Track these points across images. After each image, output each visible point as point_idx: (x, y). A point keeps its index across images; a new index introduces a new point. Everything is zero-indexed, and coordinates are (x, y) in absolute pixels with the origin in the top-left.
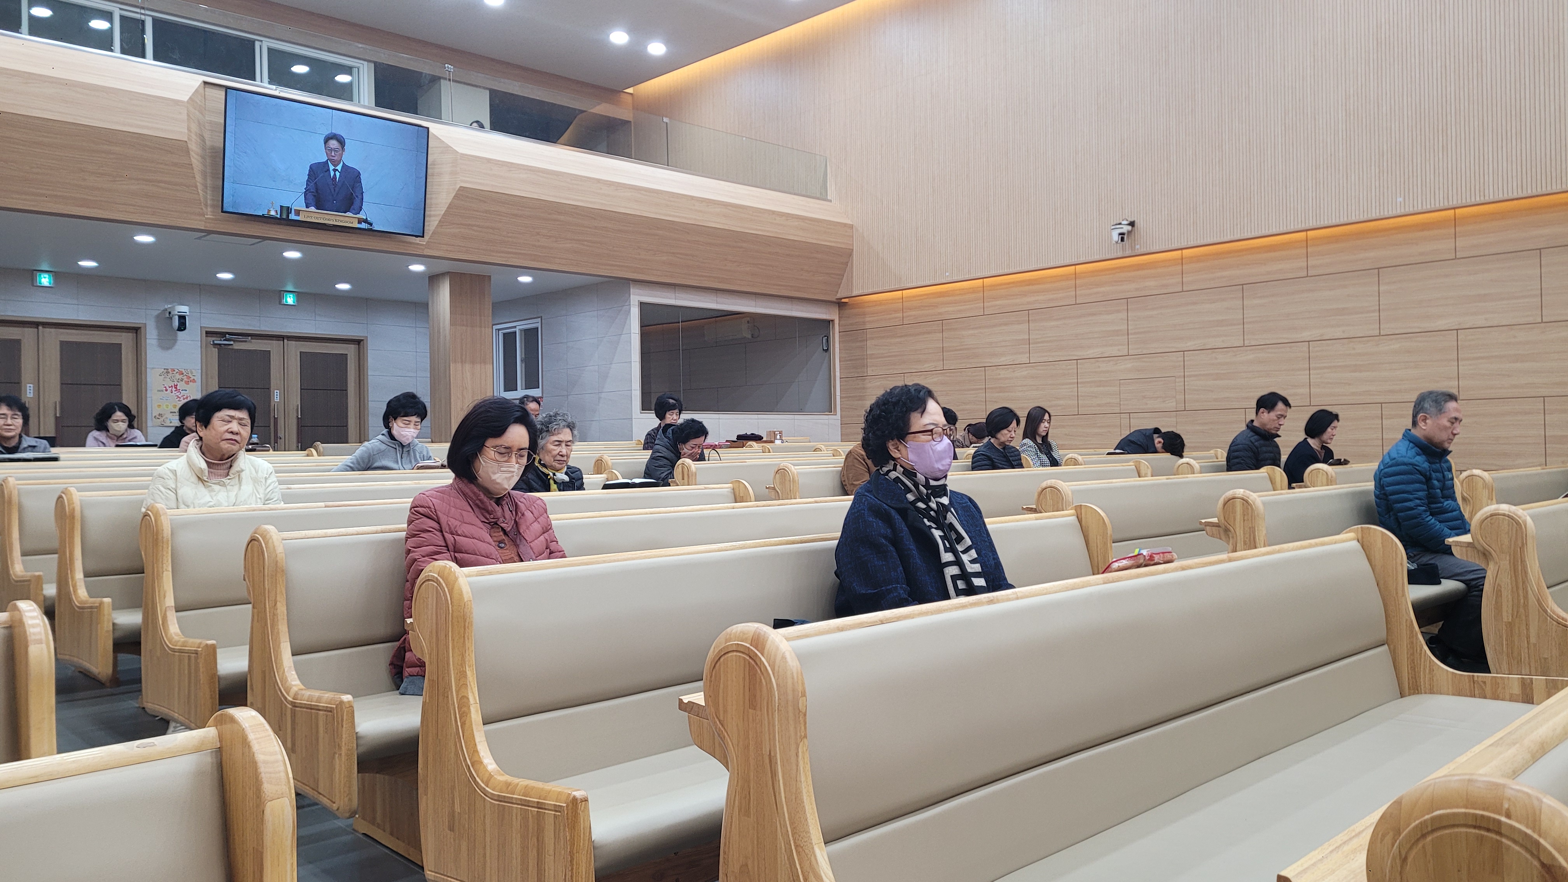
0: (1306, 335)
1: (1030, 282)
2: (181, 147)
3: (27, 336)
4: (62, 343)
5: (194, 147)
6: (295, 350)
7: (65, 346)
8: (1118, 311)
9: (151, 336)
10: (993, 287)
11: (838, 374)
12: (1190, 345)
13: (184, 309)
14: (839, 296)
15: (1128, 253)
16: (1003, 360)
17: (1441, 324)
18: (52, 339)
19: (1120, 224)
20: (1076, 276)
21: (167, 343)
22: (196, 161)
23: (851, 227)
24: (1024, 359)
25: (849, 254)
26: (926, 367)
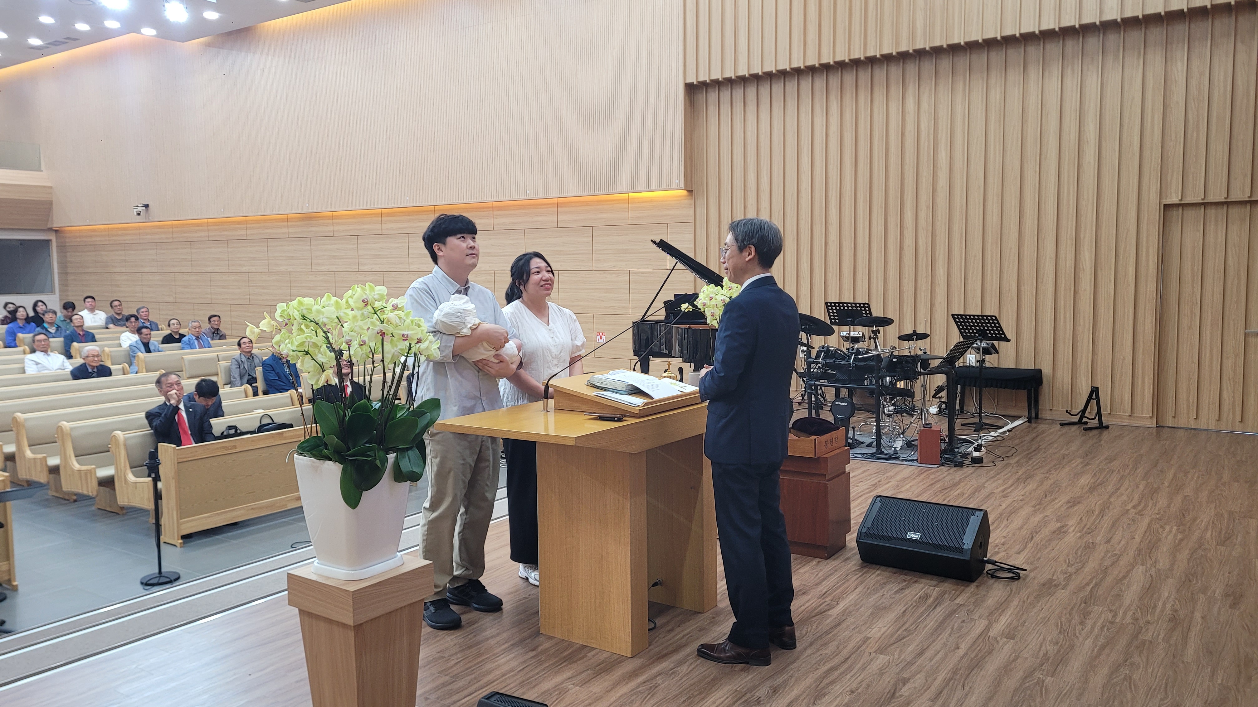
1: (125, 229)
8: (153, 249)
10: (113, 229)
12: (176, 269)
14: (49, 226)
15: (147, 220)
16: (118, 270)
17: (244, 269)
19: (138, 206)
20: (139, 228)
23: (51, 187)
24: (123, 270)
25: (50, 203)
26: (90, 270)
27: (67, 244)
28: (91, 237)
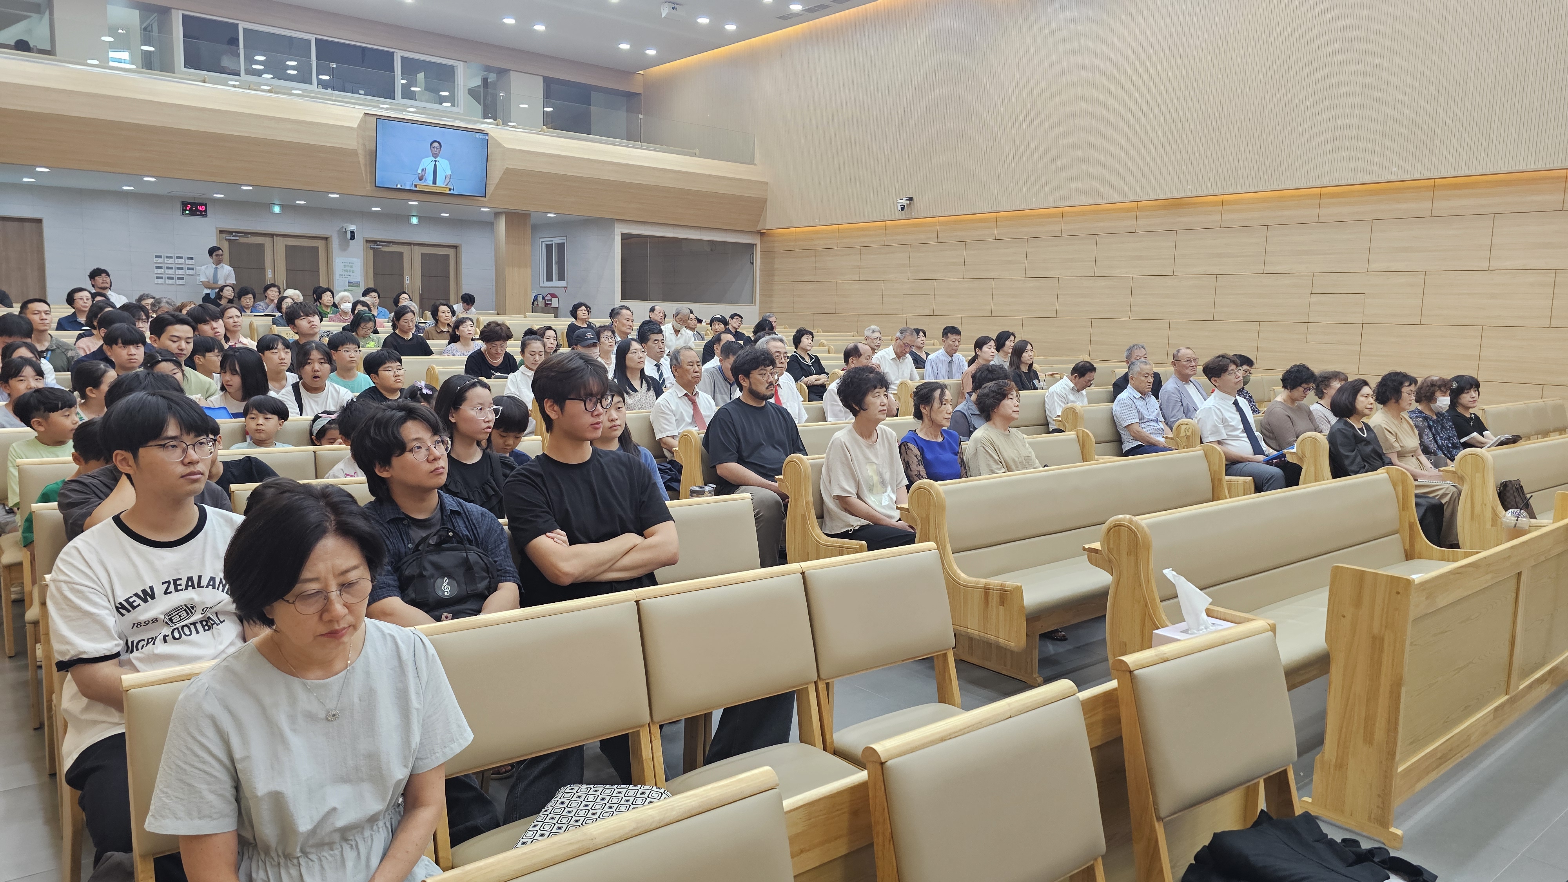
0: (992, 275)
1: (863, 229)
2: (354, 153)
3: (267, 241)
4: (286, 246)
5: (361, 152)
6: (418, 251)
7: (287, 247)
9: (335, 243)
10: (844, 230)
11: (758, 279)
12: (938, 276)
13: (353, 227)
14: (758, 228)
15: (908, 217)
16: (846, 278)
18: (281, 244)
19: (902, 199)
21: (344, 246)
22: (361, 159)
23: (767, 183)
24: (856, 277)
25: (764, 202)
26: (806, 278)
27: (777, 249)
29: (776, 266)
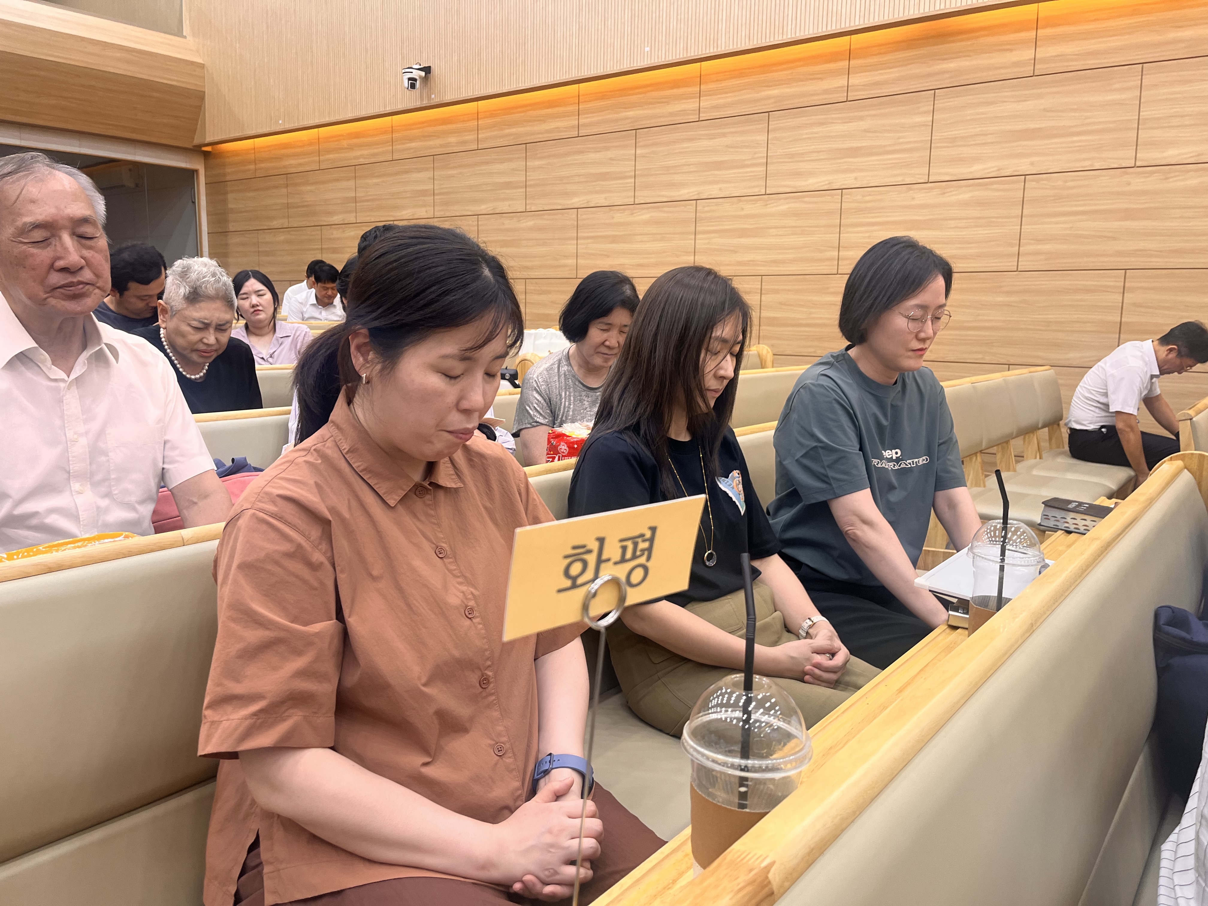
1: (357, 135)
8: (427, 169)
10: (326, 139)
12: (483, 208)
14: (197, 141)
16: (336, 219)
17: (684, 193)
19: (411, 68)
20: (393, 129)
23: (202, 66)
24: (352, 218)
25: (201, 96)
26: (275, 224)
27: (228, 178)
28: (280, 158)
29: (230, 206)
